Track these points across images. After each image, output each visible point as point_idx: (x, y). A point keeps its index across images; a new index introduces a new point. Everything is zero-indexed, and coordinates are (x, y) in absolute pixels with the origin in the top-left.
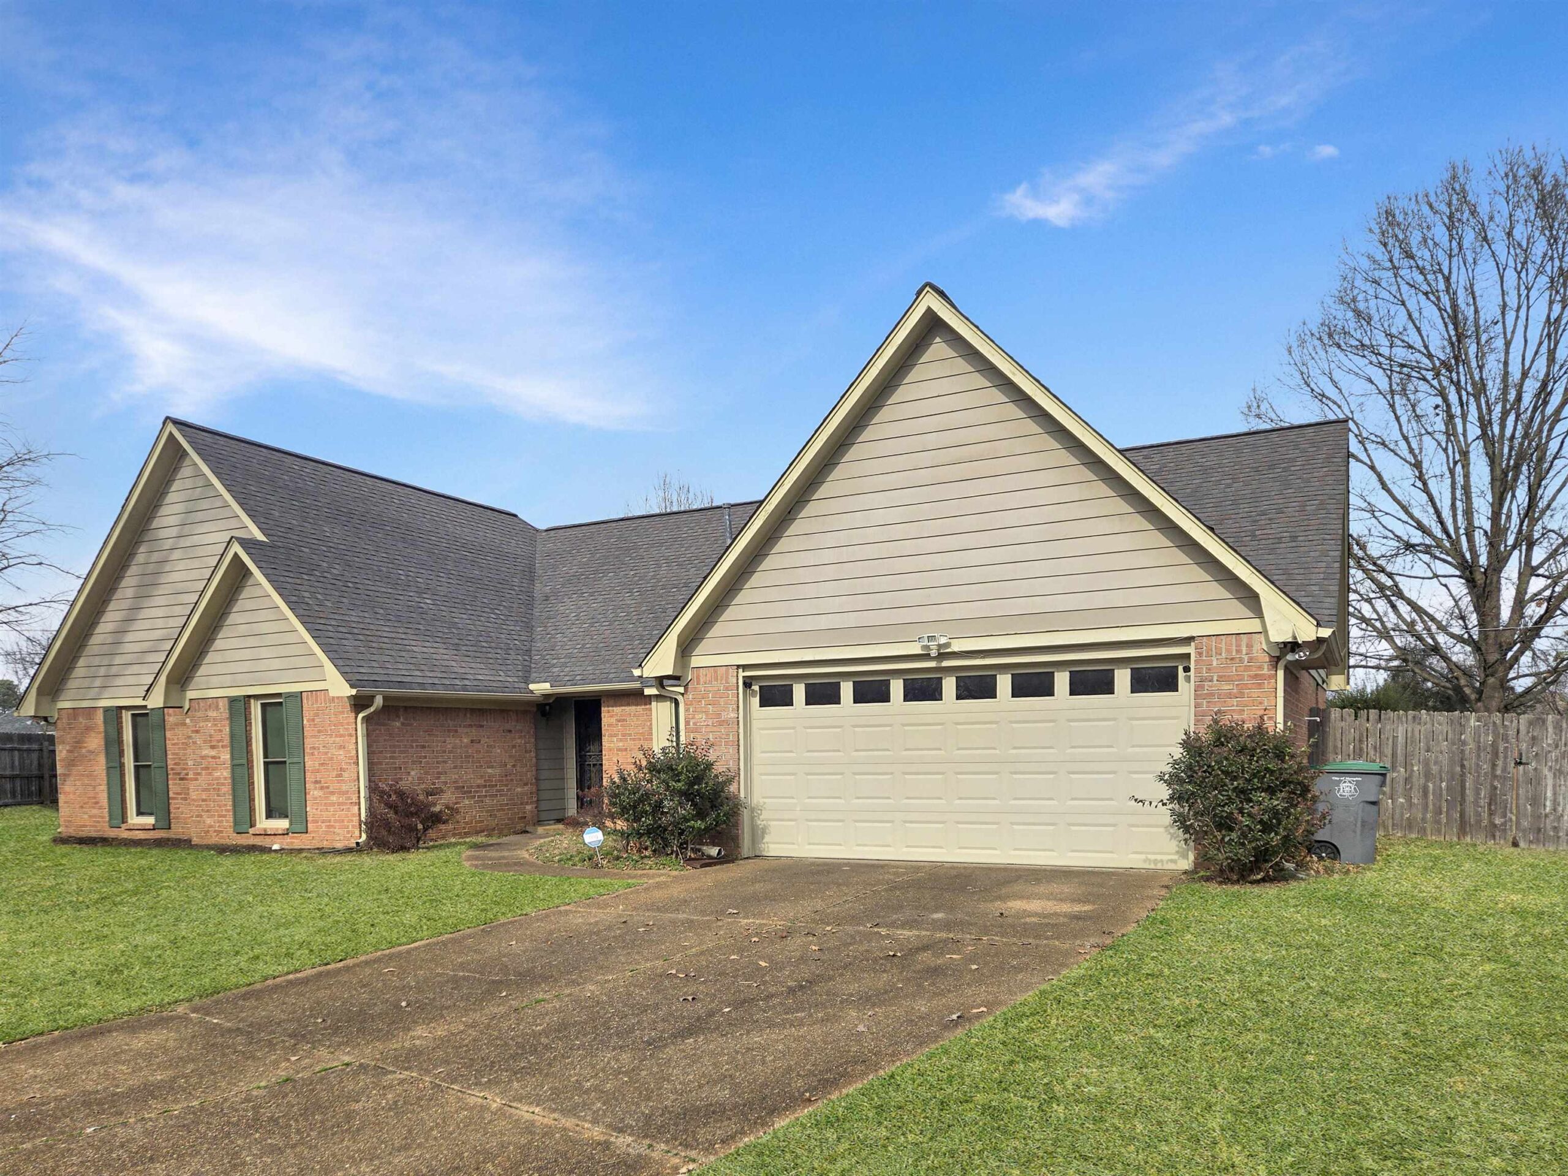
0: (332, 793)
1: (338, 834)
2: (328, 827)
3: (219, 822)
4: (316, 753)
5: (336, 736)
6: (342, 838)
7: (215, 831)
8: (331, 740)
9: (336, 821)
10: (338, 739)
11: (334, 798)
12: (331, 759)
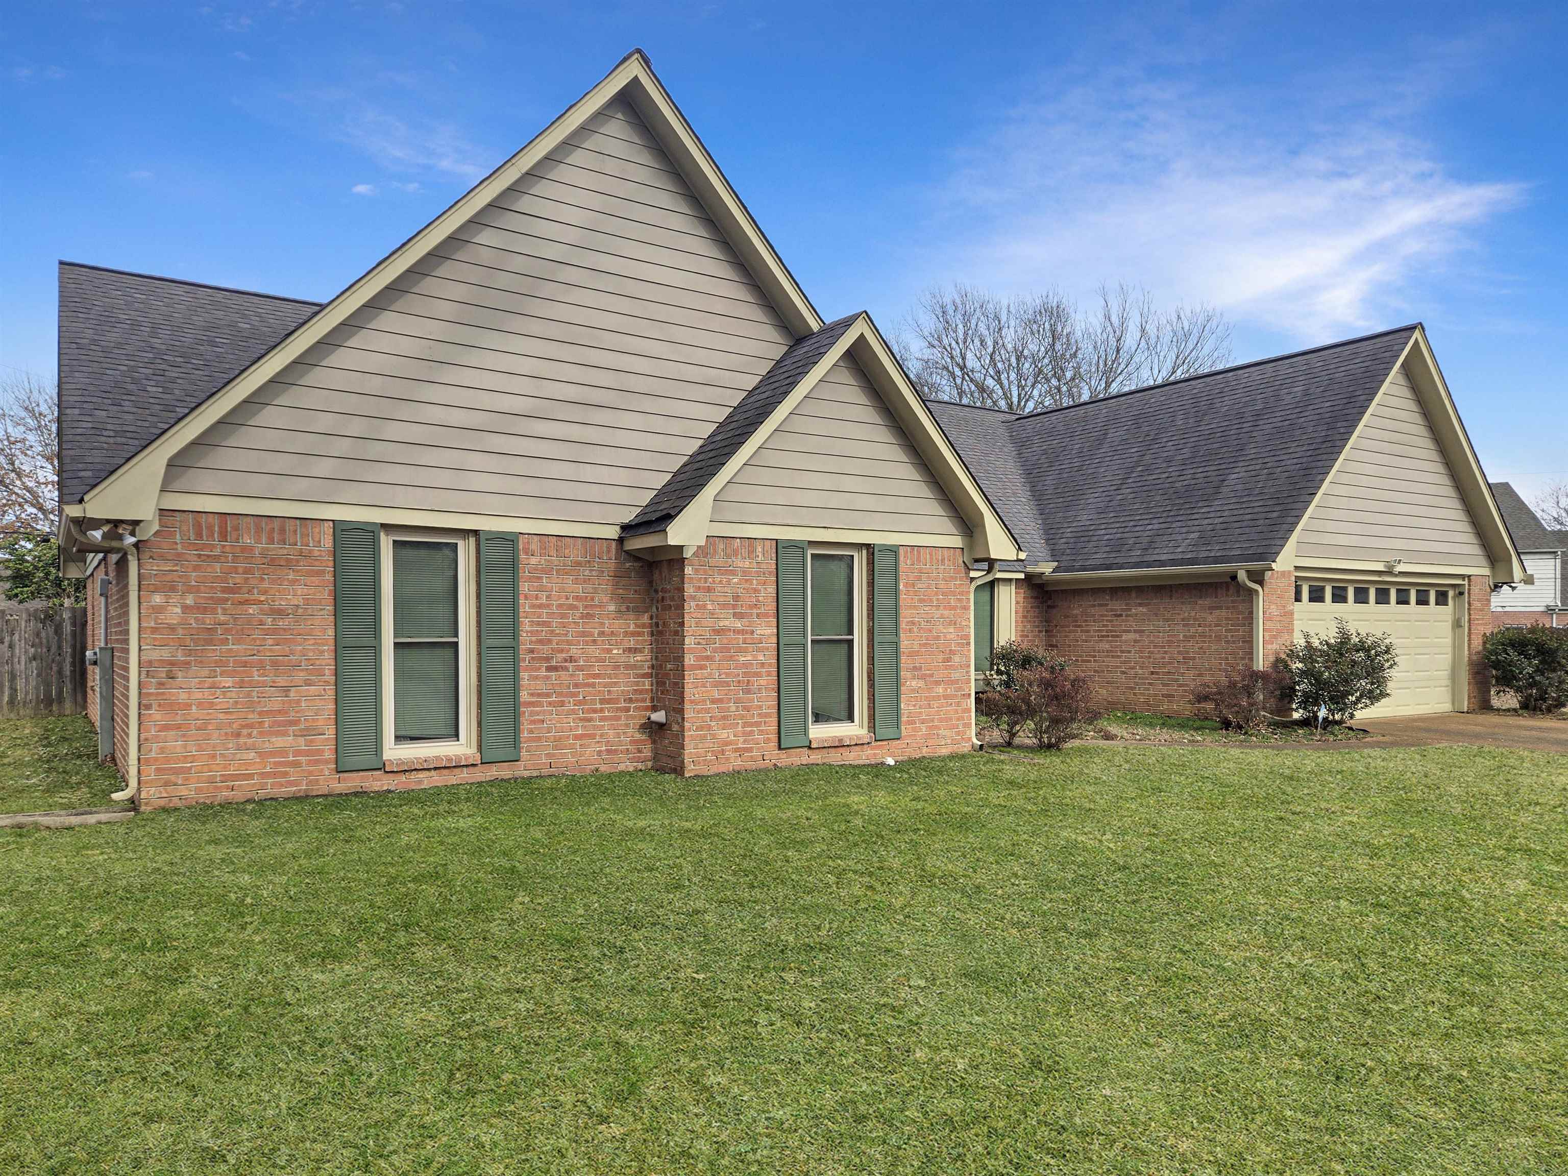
0: (937, 683)
1: (944, 737)
2: (930, 728)
3: (745, 734)
4: (915, 630)
5: (945, 608)
6: (949, 741)
7: (736, 750)
8: (937, 614)
9: (941, 720)
10: (946, 613)
11: (940, 690)
12: (937, 638)
